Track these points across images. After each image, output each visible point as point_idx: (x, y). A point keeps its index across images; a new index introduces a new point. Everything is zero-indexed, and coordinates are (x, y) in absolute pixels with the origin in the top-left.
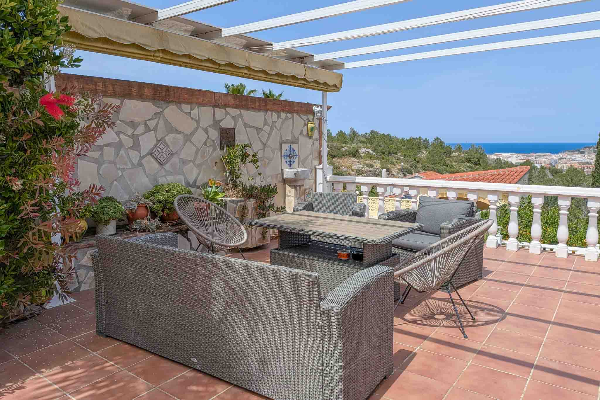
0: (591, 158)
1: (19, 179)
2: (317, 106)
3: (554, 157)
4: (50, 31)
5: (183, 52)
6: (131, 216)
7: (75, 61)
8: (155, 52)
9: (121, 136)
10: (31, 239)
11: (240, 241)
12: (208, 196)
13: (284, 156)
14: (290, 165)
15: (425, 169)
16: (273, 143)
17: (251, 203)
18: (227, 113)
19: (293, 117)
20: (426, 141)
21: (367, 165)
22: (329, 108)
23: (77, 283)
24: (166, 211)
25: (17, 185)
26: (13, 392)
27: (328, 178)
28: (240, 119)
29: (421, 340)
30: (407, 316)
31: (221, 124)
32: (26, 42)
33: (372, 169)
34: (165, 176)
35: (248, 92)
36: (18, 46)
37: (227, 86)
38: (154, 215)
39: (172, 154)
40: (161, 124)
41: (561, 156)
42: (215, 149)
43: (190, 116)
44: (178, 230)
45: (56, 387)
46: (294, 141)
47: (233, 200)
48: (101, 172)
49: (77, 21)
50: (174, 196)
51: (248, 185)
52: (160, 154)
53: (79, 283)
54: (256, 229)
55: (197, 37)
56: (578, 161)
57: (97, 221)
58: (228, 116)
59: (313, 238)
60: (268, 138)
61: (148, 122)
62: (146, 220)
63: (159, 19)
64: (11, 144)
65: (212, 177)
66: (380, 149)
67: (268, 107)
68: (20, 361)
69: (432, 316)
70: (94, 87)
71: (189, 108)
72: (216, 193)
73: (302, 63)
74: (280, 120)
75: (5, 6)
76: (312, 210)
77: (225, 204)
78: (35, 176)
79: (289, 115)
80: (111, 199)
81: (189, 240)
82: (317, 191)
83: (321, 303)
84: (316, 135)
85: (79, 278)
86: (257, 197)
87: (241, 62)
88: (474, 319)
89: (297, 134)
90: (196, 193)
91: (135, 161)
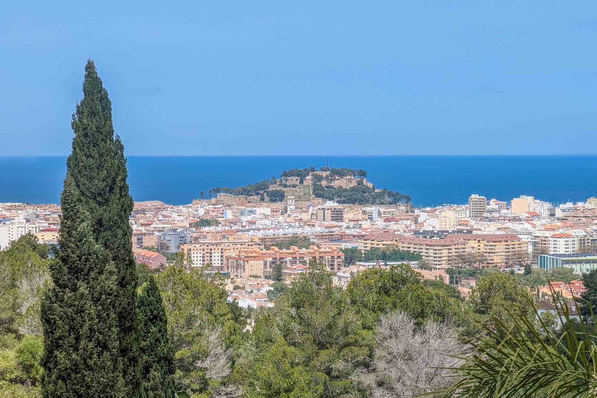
0: (305, 216)
3: (174, 215)
41: (201, 212)
56: (260, 234)
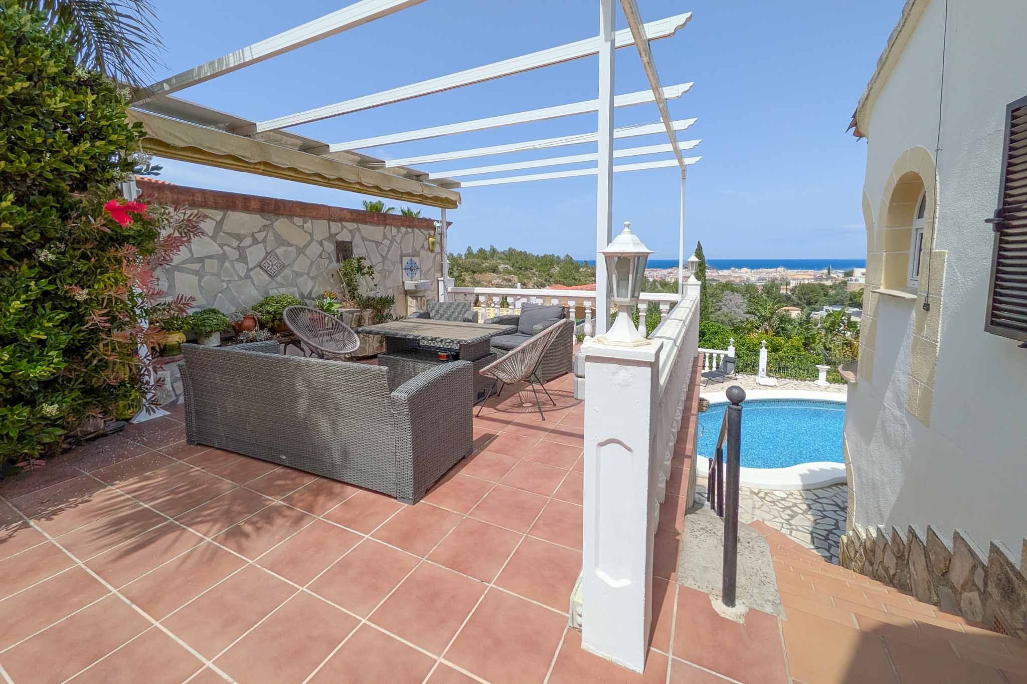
1: (83, 289)
2: (438, 222)
3: (664, 272)
4: (116, 136)
5: (287, 165)
6: (237, 328)
7: (153, 168)
8: (255, 164)
9: (225, 247)
10: (102, 350)
11: (352, 348)
12: (322, 308)
13: (405, 269)
14: (412, 277)
15: (557, 282)
16: (393, 256)
17: (368, 313)
18: (343, 227)
19: (413, 232)
20: (558, 257)
21: (506, 280)
22: (449, 224)
23: (174, 395)
24: (276, 322)
25: (82, 295)
26: (76, 505)
27: (449, 289)
28: (357, 233)
29: (505, 425)
30: (499, 407)
31: (337, 237)
32: (85, 145)
33: (510, 284)
34: (276, 288)
35: (387, 209)
36: (76, 149)
37: (365, 203)
38: (262, 326)
39: (284, 267)
40: (271, 237)
42: (331, 262)
43: (304, 230)
44: (290, 340)
45: (129, 496)
46: (416, 254)
47: (349, 311)
48: (202, 284)
49: (159, 128)
50: (284, 307)
51: (365, 296)
52: (271, 267)
53: (176, 395)
54: (374, 337)
55: (305, 151)
57: (196, 333)
58: (345, 229)
59: (422, 343)
60: (388, 251)
61: (255, 234)
62: (254, 331)
63: (258, 131)
64: (71, 252)
65: (329, 289)
66: (517, 265)
67: (387, 222)
68: (91, 476)
69: (520, 405)
70: (191, 198)
71: (302, 222)
72: (331, 305)
73: (418, 180)
74: (400, 235)
75: (55, 106)
76: (429, 318)
77: (341, 315)
78: (102, 285)
79: (409, 230)
80: (214, 311)
81: (302, 350)
82: (440, 301)
83: (392, 394)
84: (437, 249)
85: (177, 391)
86: (374, 308)
87: (351, 177)
88: (555, 405)
89: (418, 248)
90: (311, 304)
91: (242, 274)
